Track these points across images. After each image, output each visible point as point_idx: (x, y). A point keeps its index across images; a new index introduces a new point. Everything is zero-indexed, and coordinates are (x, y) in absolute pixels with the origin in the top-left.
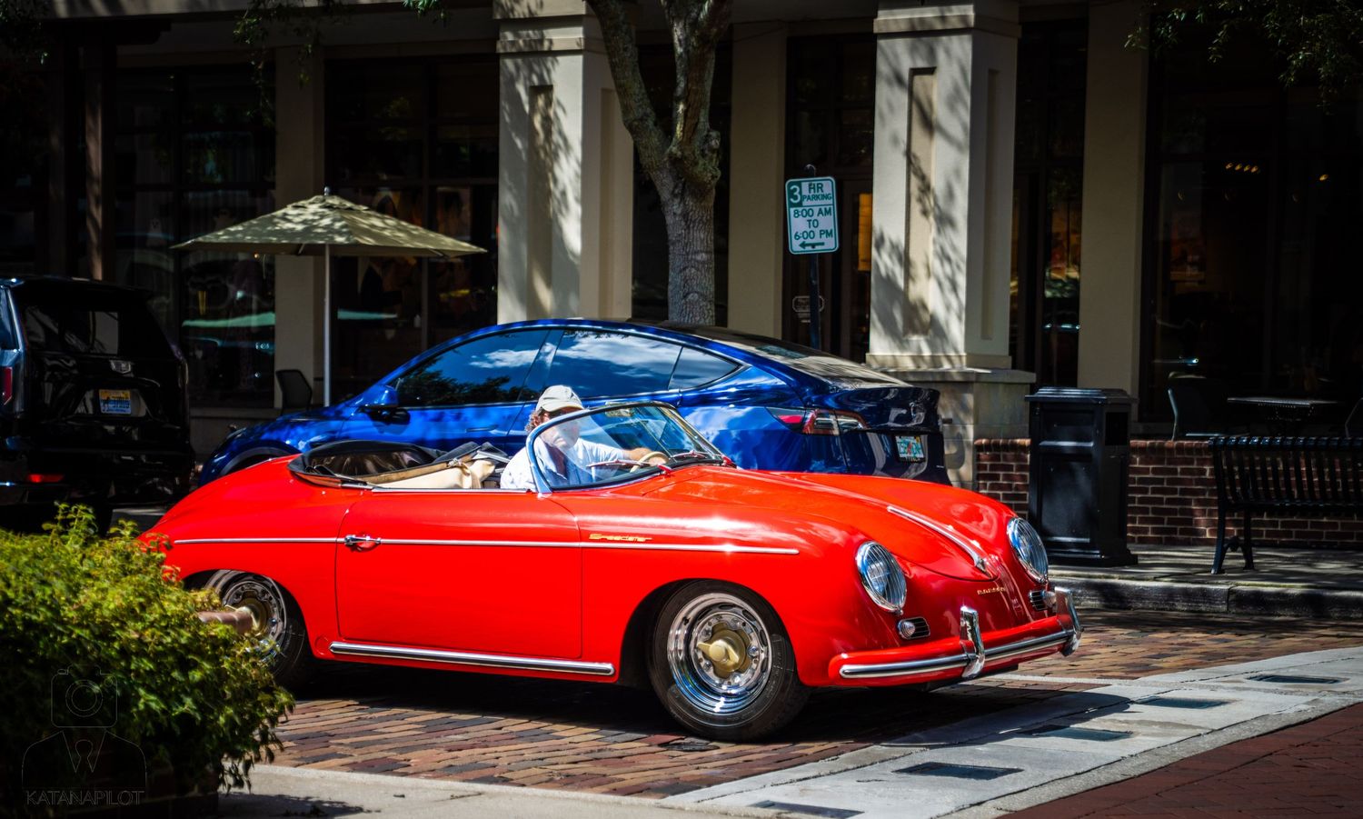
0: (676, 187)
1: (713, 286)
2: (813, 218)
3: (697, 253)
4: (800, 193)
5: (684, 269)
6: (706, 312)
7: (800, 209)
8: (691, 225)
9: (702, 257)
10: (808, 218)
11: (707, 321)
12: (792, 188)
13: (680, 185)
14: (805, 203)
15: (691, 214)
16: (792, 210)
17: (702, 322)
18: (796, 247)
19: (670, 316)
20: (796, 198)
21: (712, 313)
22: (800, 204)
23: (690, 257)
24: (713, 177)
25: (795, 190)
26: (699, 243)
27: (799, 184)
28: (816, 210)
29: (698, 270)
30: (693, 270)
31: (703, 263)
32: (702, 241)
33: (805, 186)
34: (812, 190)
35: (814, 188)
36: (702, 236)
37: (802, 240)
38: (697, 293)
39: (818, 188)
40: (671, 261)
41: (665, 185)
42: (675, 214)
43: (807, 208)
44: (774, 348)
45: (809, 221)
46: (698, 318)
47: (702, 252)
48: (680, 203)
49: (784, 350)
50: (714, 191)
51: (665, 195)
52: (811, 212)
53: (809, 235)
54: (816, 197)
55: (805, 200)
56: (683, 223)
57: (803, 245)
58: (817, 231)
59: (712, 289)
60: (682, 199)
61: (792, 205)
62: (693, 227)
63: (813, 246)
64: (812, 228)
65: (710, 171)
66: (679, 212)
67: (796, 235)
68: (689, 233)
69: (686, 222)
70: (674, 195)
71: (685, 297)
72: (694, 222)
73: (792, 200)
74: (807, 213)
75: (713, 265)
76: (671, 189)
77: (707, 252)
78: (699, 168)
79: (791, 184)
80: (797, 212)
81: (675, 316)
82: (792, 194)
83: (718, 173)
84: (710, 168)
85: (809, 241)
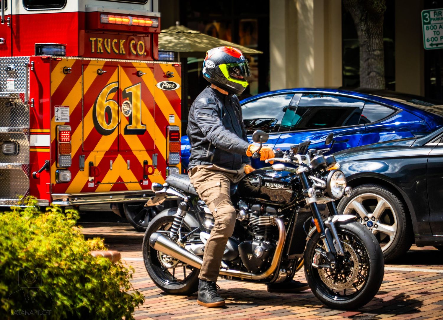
0: (362, 16)
1: (384, 68)
2: (436, 30)
3: (374, 50)
4: (429, 17)
5: (368, 59)
6: (380, 82)
7: (429, 26)
8: (371, 36)
9: (377, 52)
10: (434, 30)
11: (381, 87)
12: (425, 14)
13: (365, 15)
14: (432, 22)
15: (371, 30)
16: (425, 26)
17: (378, 88)
18: (427, 45)
19: (361, 85)
20: (427, 20)
21: (384, 82)
22: (429, 23)
23: (371, 53)
24: (382, 10)
25: (426, 15)
26: (375, 45)
27: (429, 12)
28: (438, 26)
29: (375, 59)
30: (373, 60)
31: (378, 56)
32: (377, 44)
33: (432, 13)
34: (436, 15)
35: (437, 14)
36: (377, 41)
37: (431, 42)
38: (375, 71)
39: (439, 14)
40: (361, 56)
41: (357, 16)
42: (362, 30)
43: (433, 25)
44: (417, 101)
45: (435, 32)
46: (376, 85)
47: (377, 50)
48: (365, 24)
49: (422, 102)
50: (383, 17)
51: (357, 21)
52: (435, 27)
53: (434, 39)
54: (438, 19)
55: (432, 21)
56: (367, 35)
57: (431, 45)
58: (439, 37)
59: (383, 70)
60: (366, 23)
61: (425, 24)
62: (372, 37)
63: (437, 45)
64: (436, 36)
65: (381, 7)
66: (365, 29)
67: (428, 39)
68: (370, 40)
69: (368, 34)
70: (361, 20)
71: (369, 74)
72: (373, 34)
73: (425, 21)
74: (433, 27)
75: (383, 57)
76: (360, 17)
77: (380, 50)
78: (375, 5)
79: (424, 12)
80: (428, 28)
81: (363, 85)
82: (425, 17)
83: (385, 8)
84: (381, 5)
85: (434, 42)
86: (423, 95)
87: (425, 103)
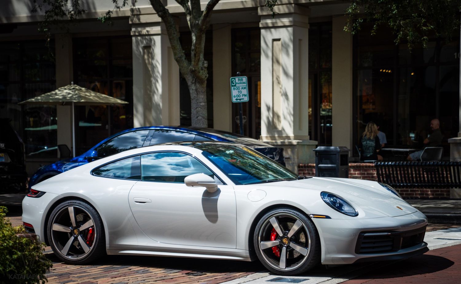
0: (193, 80)
1: (207, 114)
2: (240, 90)
3: (200, 103)
4: (235, 82)
5: (197, 108)
6: (204, 123)
7: (235, 87)
8: (199, 93)
9: (203, 104)
10: (238, 90)
11: (205, 126)
12: (232, 80)
13: (194, 80)
14: (237, 85)
15: (198, 89)
16: (233, 87)
17: (203, 127)
18: (234, 100)
19: (192, 124)
20: (234, 83)
21: (207, 123)
22: (235, 86)
23: (198, 104)
24: (206, 77)
25: (233, 81)
26: (201, 99)
27: (235, 79)
28: (241, 87)
29: (201, 108)
30: (200, 109)
31: (203, 106)
32: (202, 99)
33: (237, 79)
34: (239, 81)
35: (240, 80)
36: (202, 97)
37: (236, 98)
38: (201, 116)
39: (241, 80)
40: (192, 106)
41: (189, 80)
42: (193, 89)
43: (238, 87)
44: (227, 135)
45: (239, 91)
46: (202, 125)
47: (202, 102)
48: (195, 85)
49: (231, 136)
50: (206, 82)
51: (189, 83)
52: (239, 88)
53: (238, 96)
54: (241, 83)
55: (237, 84)
56: (196, 93)
58: (241, 95)
59: (206, 115)
60: (195, 84)
61: (233, 86)
62: (199, 94)
63: (240, 100)
64: (240, 94)
65: (204, 75)
66: (194, 89)
67: (234, 96)
68: (198, 96)
69: (197, 92)
70: (193, 83)
71: (197, 118)
72: (199, 92)
73: (232, 84)
74: (238, 88)
75: (206, 107)
76: (191, 81)
77: (204, 102)
78: (201, 74)
79: (232, 79)
80: (234, 88)
81: (194, 125)
82: (232, 82)
83: (207, 75)
84: (204, 74)
85: (239, 98)
86: (231, 131)
87: (233, 137)
